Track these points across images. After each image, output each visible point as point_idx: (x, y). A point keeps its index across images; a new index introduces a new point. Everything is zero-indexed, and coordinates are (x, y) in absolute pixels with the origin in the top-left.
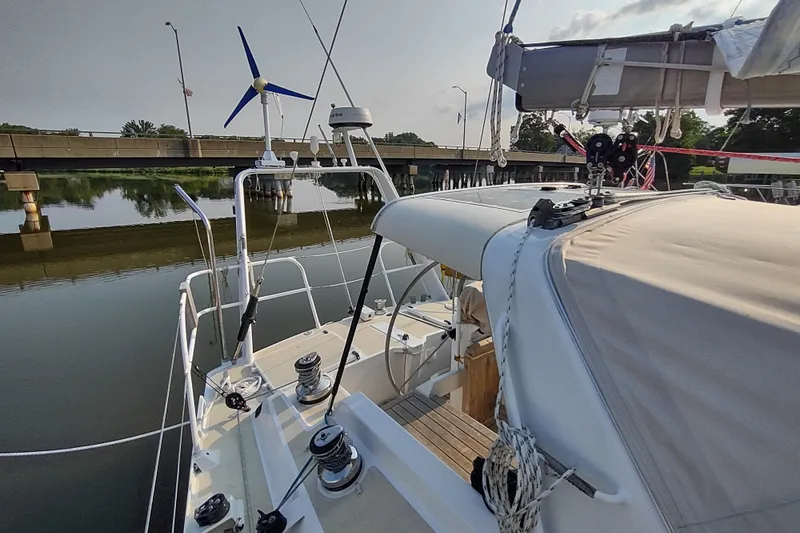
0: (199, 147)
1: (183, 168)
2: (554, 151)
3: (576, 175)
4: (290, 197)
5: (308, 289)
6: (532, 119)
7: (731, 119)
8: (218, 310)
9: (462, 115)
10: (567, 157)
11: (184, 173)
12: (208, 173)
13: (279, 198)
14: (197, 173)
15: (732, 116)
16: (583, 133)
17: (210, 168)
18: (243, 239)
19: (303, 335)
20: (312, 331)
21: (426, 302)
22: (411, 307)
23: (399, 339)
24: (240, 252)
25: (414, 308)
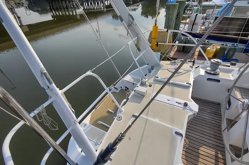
4: (19, 18)
5: (107, 90)
18: (45, 74)
19: (117, 121)
20: (120, 115)
21: (154, 70)
22: (157, 77)
23: (183, 107)
24: (48, 87)
25: (159, 78)
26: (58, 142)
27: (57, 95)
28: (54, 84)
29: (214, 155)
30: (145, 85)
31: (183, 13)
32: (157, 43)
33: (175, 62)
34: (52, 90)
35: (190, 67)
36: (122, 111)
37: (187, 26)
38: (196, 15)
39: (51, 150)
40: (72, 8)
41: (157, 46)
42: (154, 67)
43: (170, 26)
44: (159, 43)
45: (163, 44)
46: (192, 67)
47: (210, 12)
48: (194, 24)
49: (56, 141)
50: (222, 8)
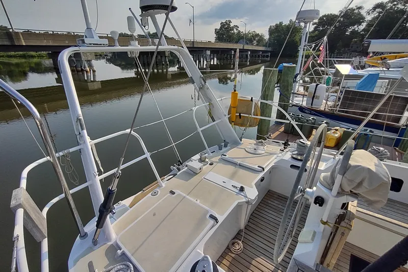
0: (22, 38)
1: (13, 53)
2: (237, 42)
3: (249, 55)
4: (94, 71)
5: (147, 155)
6: (225, 25)
7: (315, 27)
8: (66, 197)
9: (192, 21)
10: (245, 46)
11: (15, 56)
12: (33, 57)
13: (87, 72)
14: (24, 57)
15: (316, 25)
16: (250, 33)
17: (33, 53)
18: (80, 120)
19: (151, 195)
20: (158, 190)
21: (228, 147)
22: (224, 155)
23: (237, 191)
24: (80, 133)
25: (227, 156)
26: (71, 192)
27: (85, 142)
28: (85, 131)
29: (272, 270)
30: (204, 161)
31: (292, 81)
32: (240, 114)
33: (262, 142)
34: (82, 137)
35: (281, 150)
36: (162, 186)
37: (305, 99)
38: (317, 85)
39: (63, 195)
40: (163, 65)
41: (240, 118)
42: (228, 143)
43: (267, 95)
44: (241, 114)
45: (247, 115)
46: (283, 151)
47: (348, 83)
48: (314, 96)
49: (70, 189)
50: (362, 80)
